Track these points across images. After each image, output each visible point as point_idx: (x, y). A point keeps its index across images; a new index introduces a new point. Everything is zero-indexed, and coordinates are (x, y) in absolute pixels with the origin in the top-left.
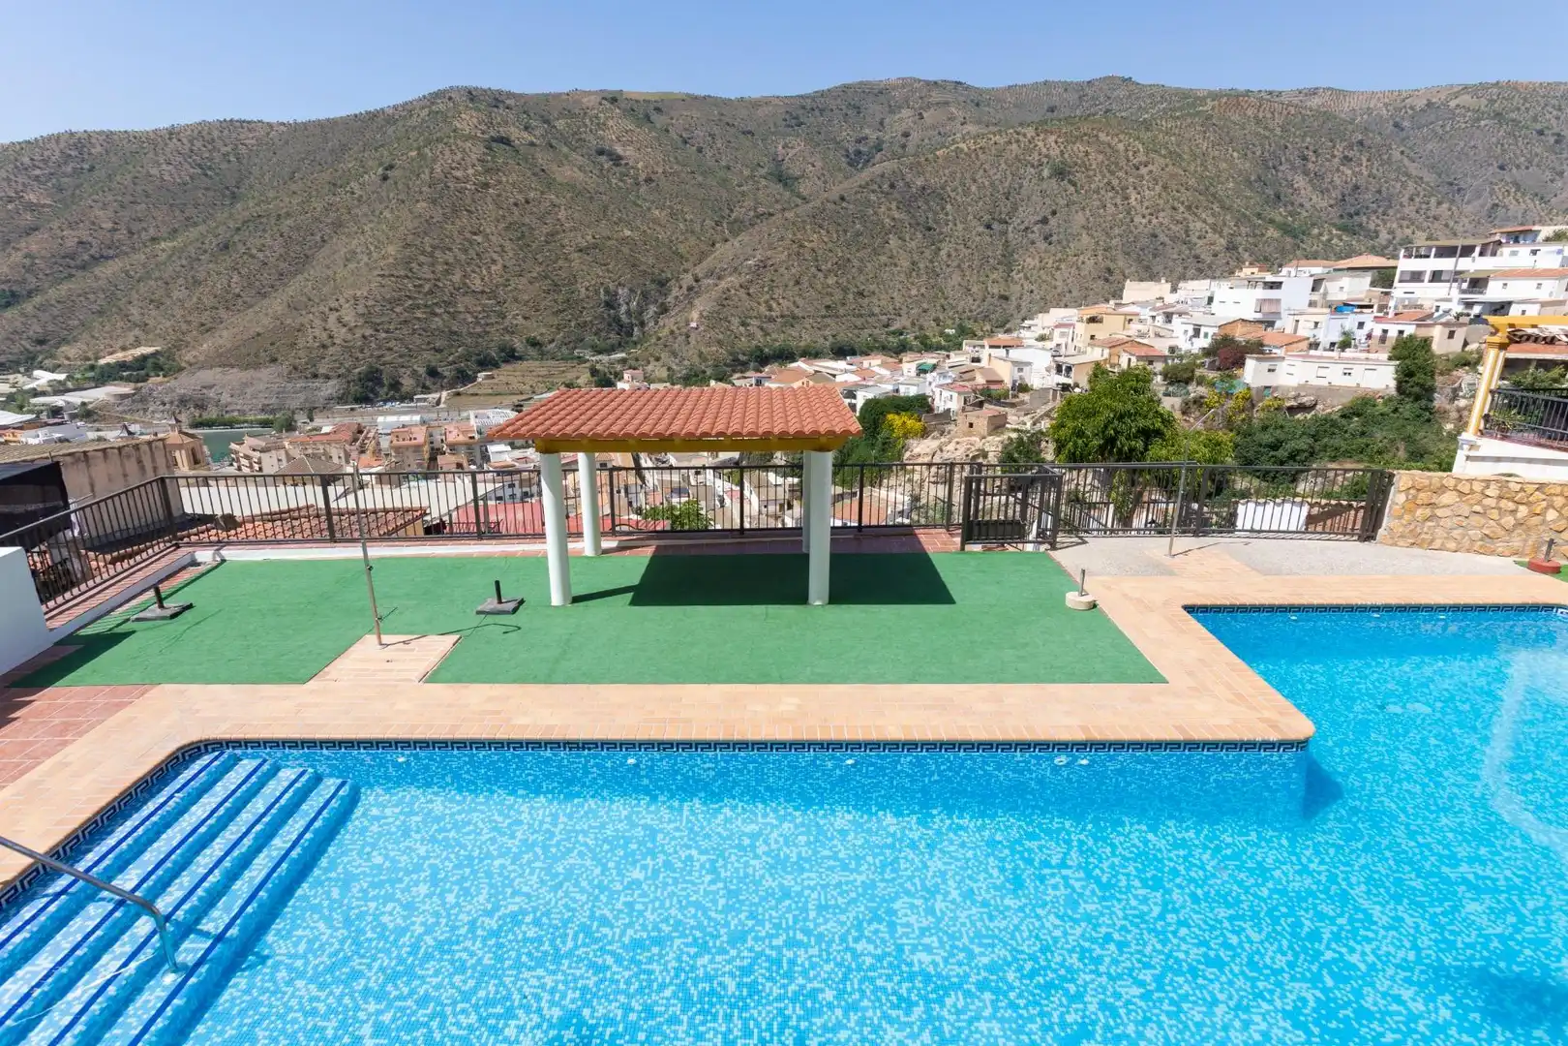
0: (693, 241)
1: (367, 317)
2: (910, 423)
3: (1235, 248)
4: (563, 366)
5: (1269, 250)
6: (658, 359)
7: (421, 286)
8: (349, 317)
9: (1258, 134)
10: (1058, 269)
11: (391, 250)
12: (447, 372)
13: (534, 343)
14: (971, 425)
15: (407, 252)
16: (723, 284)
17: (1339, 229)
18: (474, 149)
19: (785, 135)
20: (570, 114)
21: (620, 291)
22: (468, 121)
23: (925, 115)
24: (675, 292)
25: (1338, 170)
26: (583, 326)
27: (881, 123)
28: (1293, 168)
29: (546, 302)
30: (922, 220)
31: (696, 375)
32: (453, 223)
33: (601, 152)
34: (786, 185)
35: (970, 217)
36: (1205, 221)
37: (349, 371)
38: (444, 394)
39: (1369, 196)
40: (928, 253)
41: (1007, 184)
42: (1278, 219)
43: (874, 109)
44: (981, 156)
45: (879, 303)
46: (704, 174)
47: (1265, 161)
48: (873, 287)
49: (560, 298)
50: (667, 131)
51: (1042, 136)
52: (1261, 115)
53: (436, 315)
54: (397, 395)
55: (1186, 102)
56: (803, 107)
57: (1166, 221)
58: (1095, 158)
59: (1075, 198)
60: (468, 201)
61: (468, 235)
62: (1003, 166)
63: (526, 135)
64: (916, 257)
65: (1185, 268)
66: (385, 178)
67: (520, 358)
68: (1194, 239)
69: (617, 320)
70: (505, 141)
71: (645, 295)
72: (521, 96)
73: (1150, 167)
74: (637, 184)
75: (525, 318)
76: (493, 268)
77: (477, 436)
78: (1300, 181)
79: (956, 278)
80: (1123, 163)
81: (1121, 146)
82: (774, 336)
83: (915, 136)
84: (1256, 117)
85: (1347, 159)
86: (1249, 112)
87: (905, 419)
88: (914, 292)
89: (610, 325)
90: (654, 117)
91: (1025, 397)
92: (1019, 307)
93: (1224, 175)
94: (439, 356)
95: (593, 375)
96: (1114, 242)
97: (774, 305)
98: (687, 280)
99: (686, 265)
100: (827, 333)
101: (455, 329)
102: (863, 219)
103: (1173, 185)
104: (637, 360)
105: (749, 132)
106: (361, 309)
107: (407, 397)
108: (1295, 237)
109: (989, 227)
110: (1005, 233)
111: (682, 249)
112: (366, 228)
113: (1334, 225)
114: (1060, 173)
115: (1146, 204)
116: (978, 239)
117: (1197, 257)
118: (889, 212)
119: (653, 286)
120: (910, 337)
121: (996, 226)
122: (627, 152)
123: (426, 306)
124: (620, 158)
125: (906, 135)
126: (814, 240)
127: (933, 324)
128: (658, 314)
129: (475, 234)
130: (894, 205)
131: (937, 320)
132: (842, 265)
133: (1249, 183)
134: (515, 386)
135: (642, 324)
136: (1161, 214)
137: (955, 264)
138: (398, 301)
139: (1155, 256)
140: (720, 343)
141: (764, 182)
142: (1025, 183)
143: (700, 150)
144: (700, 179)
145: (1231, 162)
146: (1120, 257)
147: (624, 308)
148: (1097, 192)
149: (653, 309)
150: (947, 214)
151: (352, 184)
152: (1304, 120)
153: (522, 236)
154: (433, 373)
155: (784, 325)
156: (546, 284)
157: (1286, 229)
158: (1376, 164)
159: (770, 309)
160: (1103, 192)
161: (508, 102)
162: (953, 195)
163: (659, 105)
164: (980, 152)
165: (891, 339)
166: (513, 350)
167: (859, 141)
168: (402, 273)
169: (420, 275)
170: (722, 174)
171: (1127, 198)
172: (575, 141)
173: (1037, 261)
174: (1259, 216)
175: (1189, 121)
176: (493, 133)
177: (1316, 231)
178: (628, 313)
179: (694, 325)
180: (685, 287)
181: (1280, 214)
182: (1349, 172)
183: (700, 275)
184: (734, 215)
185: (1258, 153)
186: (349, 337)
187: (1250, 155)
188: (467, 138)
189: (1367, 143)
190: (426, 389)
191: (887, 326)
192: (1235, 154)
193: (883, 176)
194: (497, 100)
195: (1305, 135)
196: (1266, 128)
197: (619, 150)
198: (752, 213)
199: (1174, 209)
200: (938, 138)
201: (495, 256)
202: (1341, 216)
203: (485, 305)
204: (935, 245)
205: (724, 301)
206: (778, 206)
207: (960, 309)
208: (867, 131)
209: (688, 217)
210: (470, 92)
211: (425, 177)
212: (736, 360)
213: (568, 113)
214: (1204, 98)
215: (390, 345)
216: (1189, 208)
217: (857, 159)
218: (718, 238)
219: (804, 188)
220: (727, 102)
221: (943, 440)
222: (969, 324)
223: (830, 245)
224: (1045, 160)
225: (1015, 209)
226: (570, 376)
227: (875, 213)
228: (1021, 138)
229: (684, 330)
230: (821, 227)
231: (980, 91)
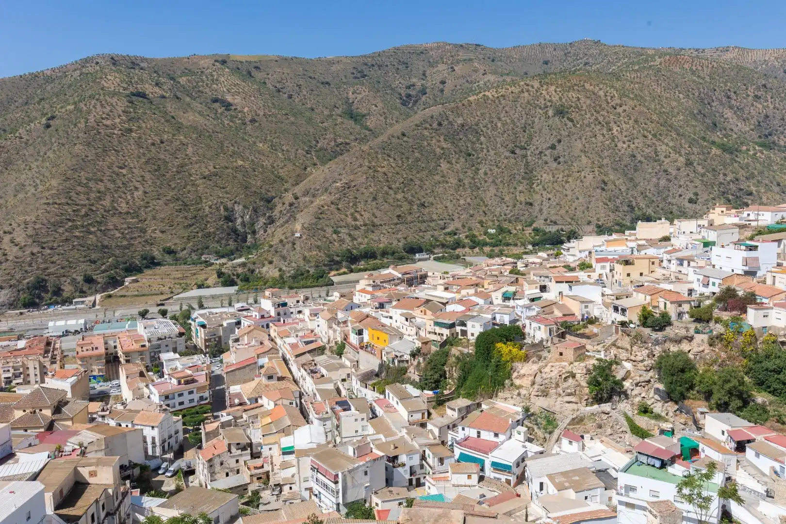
0: (290, 167)
1: (35, 238)
2: (515, 351)
3: (691, 164)
4: (194, 269)
5: (715, 163)
6: (271, 263)
7: (78, 210)
8: (20, 237)
9: (694, 81)
10: (567, 182)
11: (54, 183)
12: (100, 279)
13: (170, 252)
14: (561, 354)
15: (68, 184)
16: (318, 202)
17: (760, 146)
18: (119, 104)
19: (353, 85)
20: (190, 72)
21: (236, 208)
22: (112, 81)
23: (456, 68)
24: (279, 207)
25: (752, 105)
26: (208, 235)
27: (424, 75)
28: (721, 103)
29: (179, 219)
30: (463, 149)
31: (302, 274)
32: (104, 160)
33: (216, 101)
34: (356, 120)
35: (499, 145)
36: (667, 145)
37: (19, 281)
38: (98, 297)
39: (776, 122)
40: (470, 173)
41: (523, 121)
42: (717, 140)
43: (419, 65)
44: (503, 102)
45: (436, 211)
46: (294, 115)
47: (702, 100)
48: (431, 199)
49: (190, 215)
50: (265, 83)
51: (545, 87)
52: (694, 68)
53: (90, 233)
54: (59, 299)
55: (641, 58)
56: (366, 64)
57: (640, 145)
58: (585, 102)
59: (573, 130)
60: (116, 143)
61: (116, 169)
62: (519, 108)
63: (157, 89)
64: (461, 176)
65: (659, 179)
66: (48, 126)
67: (159, 264)
68: (662, 158)
69: (235, 231)
70: (142, 95)
71: (255, 210)
72: (152, 60)
73: (624, 107)
74: (245, 124)
75: (162, 232)
76: (136, 194)
77: (147, 344)
78: (728, 113)
79: (493, 190)
80: (604, 105)
81: (601, 93)
82: (360, 240)
83: (449, 85)
84: (691, 69)
85: (757, 97)
86: (686, 66)
87: (511, 348)
88: (462, 202)
89: (229, 234)
90: (254, 73)
91: (593, 329)
92: (541, 210)
93: (676, 111)
94: (93, 266)
95: (219, 277)
96: (605, 161)
97: (358, 217)
98: (289, 197)
99: (286, 186)
100: (399, 236)
101: (106, 243)
102: (420, 148)
103: (641, 120)
104: (254, 263)
105: (327, 83)
106: (30, 231)
107: (67, 301)
108: (731, 153)
109: (513, 152)
110: (525, 156)
111: (282, 173)
112: (32, 166)
113: (756, 143)
114: (560, 112)
115: (625, 134)
116: (506, 161)
117: (665, 171)
118: (440, 144)
119: (262, 203)
120: (462, 236)
121: (518, 151)
122: (237, 100)
123: (83, 226)
124: (230, 104)
125: (443, 82)
126: (385, 166)
127: (479, 226)
128: (266, 226)
129: (121, 168)
130: (442, 138)
131: (481, 222)
132: (407, 184)
133: (694, 117)
134: (156, 288)
135: (254, 232)
136: (636, 141)
137: (490, 180)
138: (60, 224)
139: (636, 170)
140: (318, 248)
141: (339, 120)
142: (536, 120)
143: (290, 97)
144: (292, 119)
145: (678, 100)
146: (611, 172)
147: (239, 221)
148: (589, 125)
149: (262, 220)
150: (481, 144)
151: (21, 131)
152: (724, 72)
153: (158, 169)
154: (89, 280)
155: (367, 231)
156: (177, 205)
157: (724, 148)
158: (777, 101)
159: (355, 219)
160: (593, 126)
161: (142, 65)
162: (484, 129)
163: (258, 65)
164: (501, 99)
165: (448, 239)
166: (153, 258)
167: (408, 87)
168: (63, 201)
169: (78, 202)
170: (308, 114)
171: (610, 130)
172: (195, 92)
173: (551, 176)
174: (704, 139)
175: (646, 73)
176: (131, 89)
177: (744, 148)
178: (243, 224)
179: (298, 235)
180: (287, 203)
181: (717, 136)
182: (760, 106)
183: (299, 195)
184: (319, 145)
185: (697, 94)
186: (20, 254)
187: (691, 96)
188: (114, 94)
189: (769, 86)
190: (83, 293)
191: (444, 228)
192: (681, 96)
193: (432, 117)
194: (133, 63)
195: (727, 81)
196: (699, 76)
197: (229, 98)
198: (333, 144)
199: (645, 137)
200: (467, 85)
201: (138, 185)
202: (760, 137)
203: (129, 223)
204: (475, 166)
205: (319, 215)
206: (352, 137)
207: (497, 213)
208: (414, 80)
209: (284, 148)
210: (112, 58)
211: (82, 125)
212: (333, 260)
213: (188, 72)
214: (653, 57)
215: (54, 259)
216: (655, 135)
217: (408, 100)
218: (308, 163)
219: (370, 123)
220: (308, 62)
221: (541, 364)
222: (506, 225)
223: (397, 169)
224: (549, 104)
225: (531, 138)
226: (201, 277)
227: (429, 144)
228: (530, 89)
229: (291, 239)
230: (389, 156)
231: (494, 51)
